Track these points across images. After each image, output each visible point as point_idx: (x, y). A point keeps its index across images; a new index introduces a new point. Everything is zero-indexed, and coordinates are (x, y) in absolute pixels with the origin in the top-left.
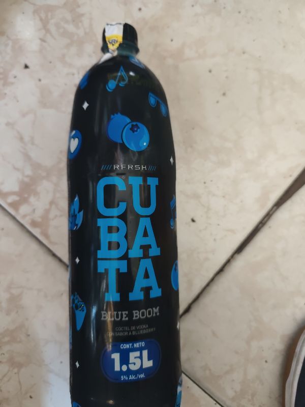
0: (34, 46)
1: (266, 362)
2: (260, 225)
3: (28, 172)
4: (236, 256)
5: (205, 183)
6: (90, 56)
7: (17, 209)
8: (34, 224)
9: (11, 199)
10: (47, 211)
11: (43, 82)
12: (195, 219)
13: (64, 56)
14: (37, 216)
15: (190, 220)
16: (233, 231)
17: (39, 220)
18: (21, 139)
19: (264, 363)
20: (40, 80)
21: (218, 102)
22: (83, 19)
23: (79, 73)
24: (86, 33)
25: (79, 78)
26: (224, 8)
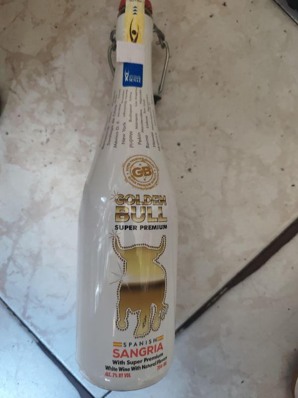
2: (209, 304)
4: (182, 330)
6: (59, 114)
11: (10, 135)
13: (33, 111)
16: (181, 307)
20: (7, 134)
21: (182, 177)
22: (56, 73)
23: (46, 131)
24: (57, 89)
25: (46, 136)
26: (202, 77)
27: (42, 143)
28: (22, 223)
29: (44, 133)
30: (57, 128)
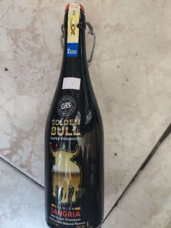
0: (10, 56)
1: (160, 226)
2: (152, 153)
3: (15, 135)
4: (140, 171)
5: (120, 132)
6: (46, 61)
7: (10, 158)
8: (22, 166)
9: (5, 153)
10: (29, 158)
11: (18, 78)
12: (117, 154)
13: (30, 62)
14: (24, 161)
15: (114, 154)
16: (138, 158)
17: (25, 163)
18: (8, 115)
19: (159, 226)
20: (16, 78)
21: (124, 85)
22: (39, 37)
23: (40, 72)
24: (42, 47)
25: (40, 75)
26: (124, 28)
27: (39, 80)
28: (35, 130)
29: (39, 74)
30: (46, 69)
